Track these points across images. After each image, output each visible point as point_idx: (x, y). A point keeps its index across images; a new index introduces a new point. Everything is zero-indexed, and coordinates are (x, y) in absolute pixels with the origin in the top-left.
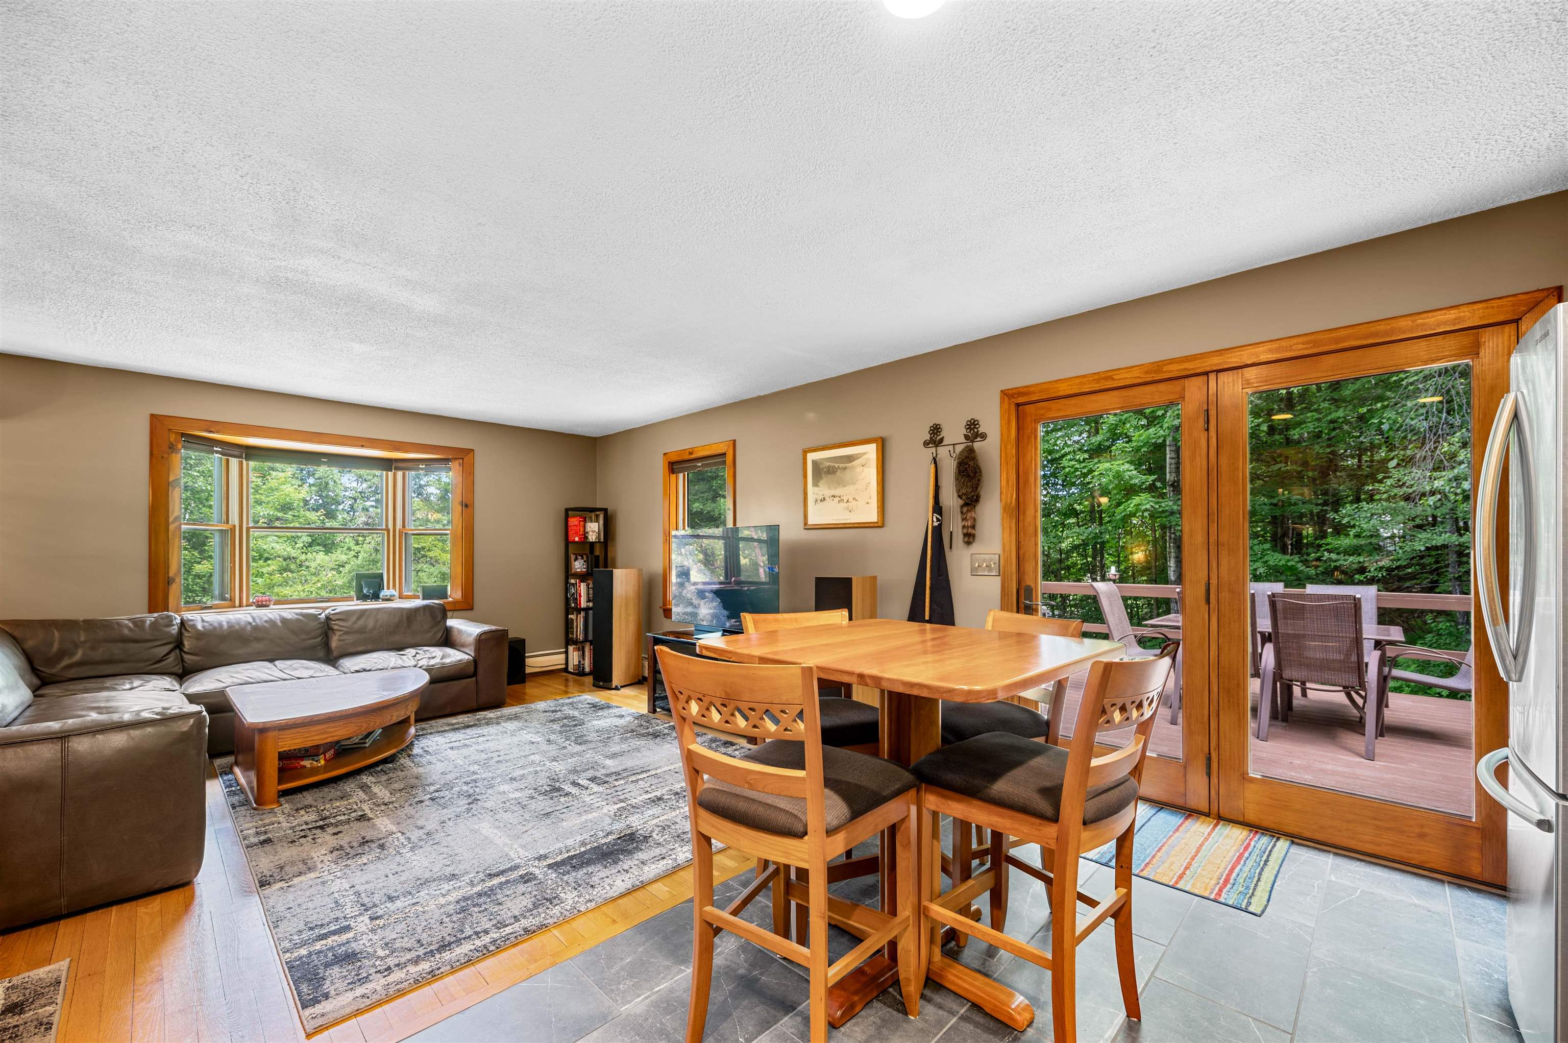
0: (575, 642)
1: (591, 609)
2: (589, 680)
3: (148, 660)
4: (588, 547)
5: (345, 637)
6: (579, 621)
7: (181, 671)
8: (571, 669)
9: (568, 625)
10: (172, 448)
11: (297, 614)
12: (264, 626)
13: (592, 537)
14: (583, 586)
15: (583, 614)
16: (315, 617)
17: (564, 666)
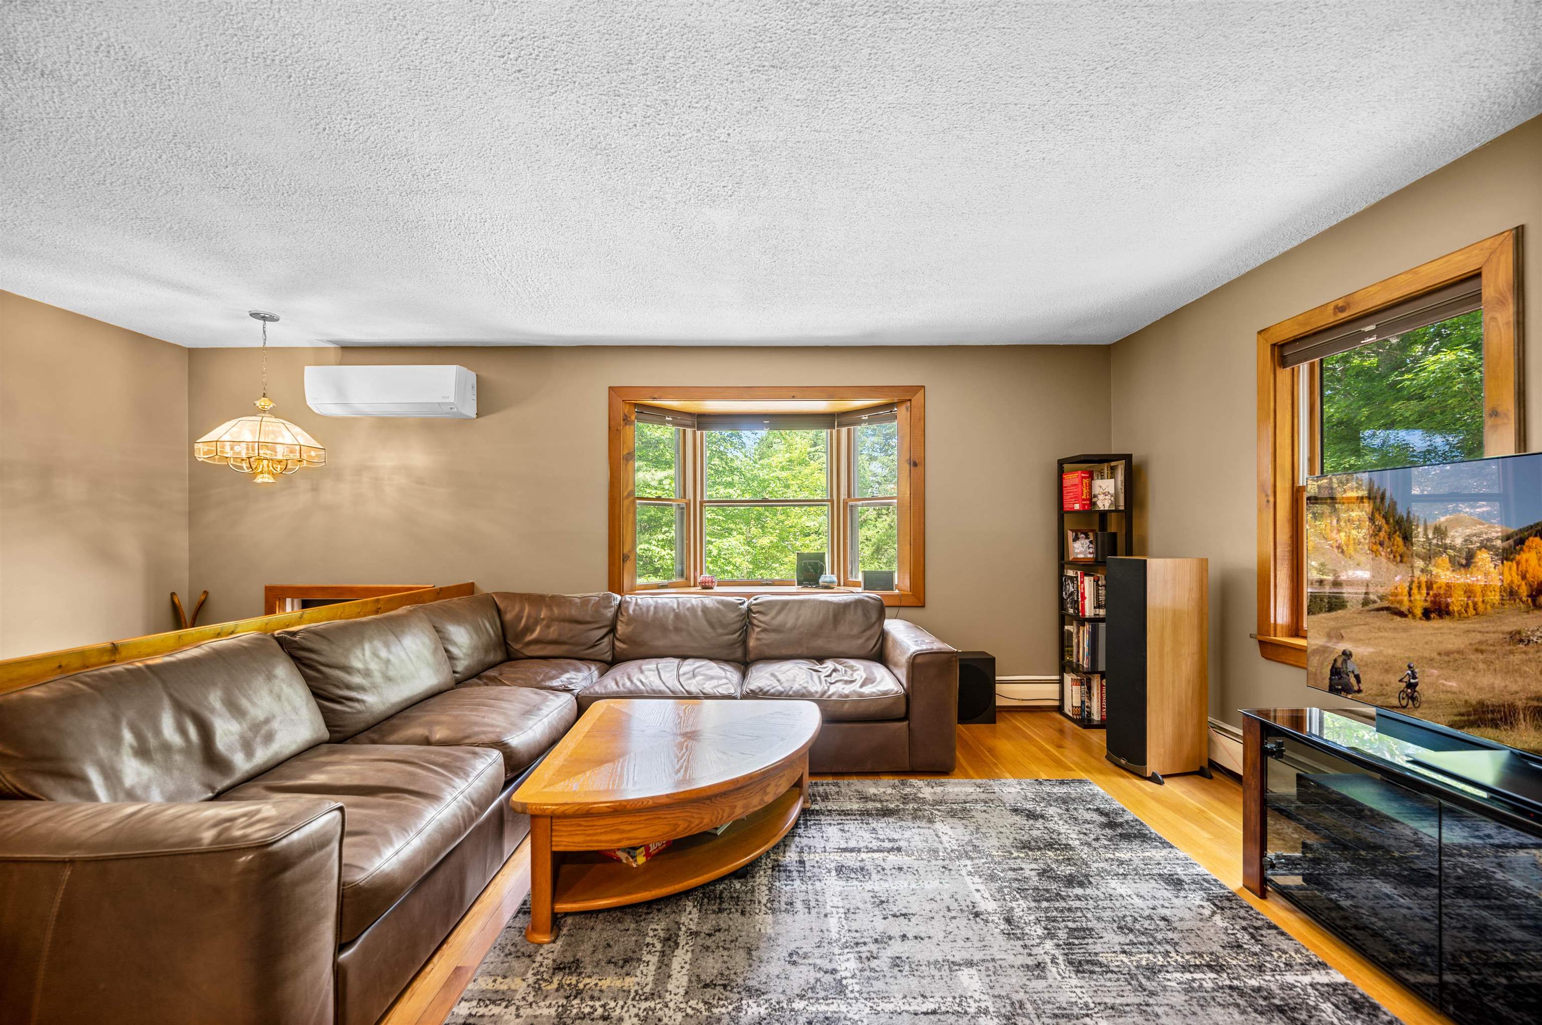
0: (1076, 669)
1: (1102, 620)
2: (1098, 738)
3: (584, 644)
4: (1096, 518)
5: (763, 635)
6: (1082, 638)
7: (610, 658)
8: (1068, 709)
9: (1064, 642)
10: (627, 420)
11: (718, 602)
12: (685, 616)
13: (1104, 503)
14: (1088, 582)
15: (1088, 627)
16: (734, 607)
17: (1057, 703)
